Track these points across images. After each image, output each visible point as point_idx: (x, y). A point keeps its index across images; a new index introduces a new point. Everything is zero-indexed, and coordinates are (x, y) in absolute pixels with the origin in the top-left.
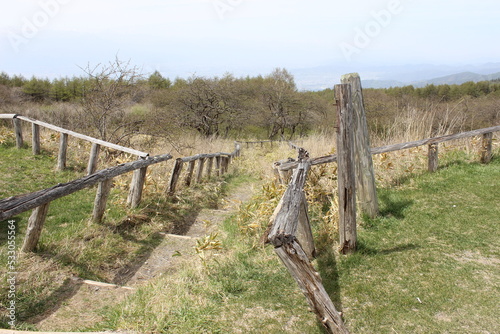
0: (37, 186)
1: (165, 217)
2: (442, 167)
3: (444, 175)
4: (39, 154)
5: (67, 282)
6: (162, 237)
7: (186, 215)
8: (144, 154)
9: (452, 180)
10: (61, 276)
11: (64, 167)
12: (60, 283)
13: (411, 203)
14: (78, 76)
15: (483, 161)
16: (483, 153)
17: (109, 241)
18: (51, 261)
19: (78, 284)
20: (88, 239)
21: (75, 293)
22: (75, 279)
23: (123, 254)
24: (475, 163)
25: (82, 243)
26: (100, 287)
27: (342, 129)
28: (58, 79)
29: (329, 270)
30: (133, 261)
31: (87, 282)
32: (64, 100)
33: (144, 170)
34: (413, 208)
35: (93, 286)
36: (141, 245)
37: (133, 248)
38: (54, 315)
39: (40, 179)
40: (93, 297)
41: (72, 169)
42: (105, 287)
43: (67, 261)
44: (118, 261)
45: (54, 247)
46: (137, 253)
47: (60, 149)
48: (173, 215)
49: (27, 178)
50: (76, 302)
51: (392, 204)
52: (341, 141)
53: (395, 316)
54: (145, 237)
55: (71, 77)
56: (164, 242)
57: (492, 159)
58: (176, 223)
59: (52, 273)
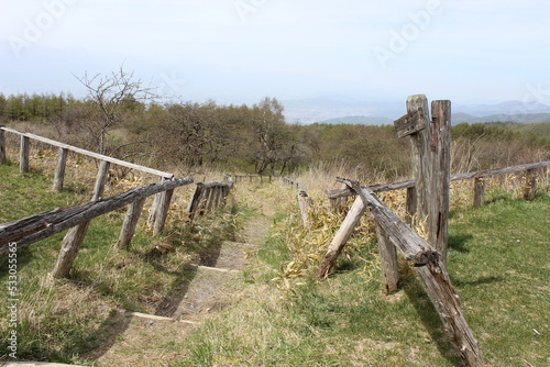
0: (34, 207)
1: (190, 248)
2: (488, 202)
3: (494, 210)
4: (27, 171)
5: (113, 314)
6: (195, 269)
7: (209, 246)
8: (168, 175)
9: (505, 215)
10: (105, 308)
11: (61, 189)
12: (106, 315)
13: (470, 237)
14: (39, 94)
15: (527, 197)
16: (527, 190)
17: (142, 270)
18: (89, 290)
19: (127, 317)
20: (120, 267)
21: (127, 327)
22: (122, 311)
23: (158, 286)
24: (519, 200)
25: (114, 270)
26: (155, 321)
27: (440, 148)
28: (16, 95)
29: (422, 301)
30: (170, 294)
31: (137, 314)
32: (22, 120)
33: (170, 193)
34: (475, 241)
35: (146, 319)
36: (175, 277)
37: (168, 280)
38: (111, 351)
39: (37, 200)
40: (150, 331)
41: (71, 190)
42: (161, 321)
43: (106, 290)
44: (155, 294)
45: (87, 273)
46: (173, 285)
47: (59, 166)
48: (197, 246)
49: (21, 197)
50: (131, 337)
51: (450, 238)
52: (438, 161)
53: (520, 347)
54: (175, 268)
55: (30, 94)
56: (199, 275)
57: (536, 196)
58: (202, 254)
59: (93, 303)
